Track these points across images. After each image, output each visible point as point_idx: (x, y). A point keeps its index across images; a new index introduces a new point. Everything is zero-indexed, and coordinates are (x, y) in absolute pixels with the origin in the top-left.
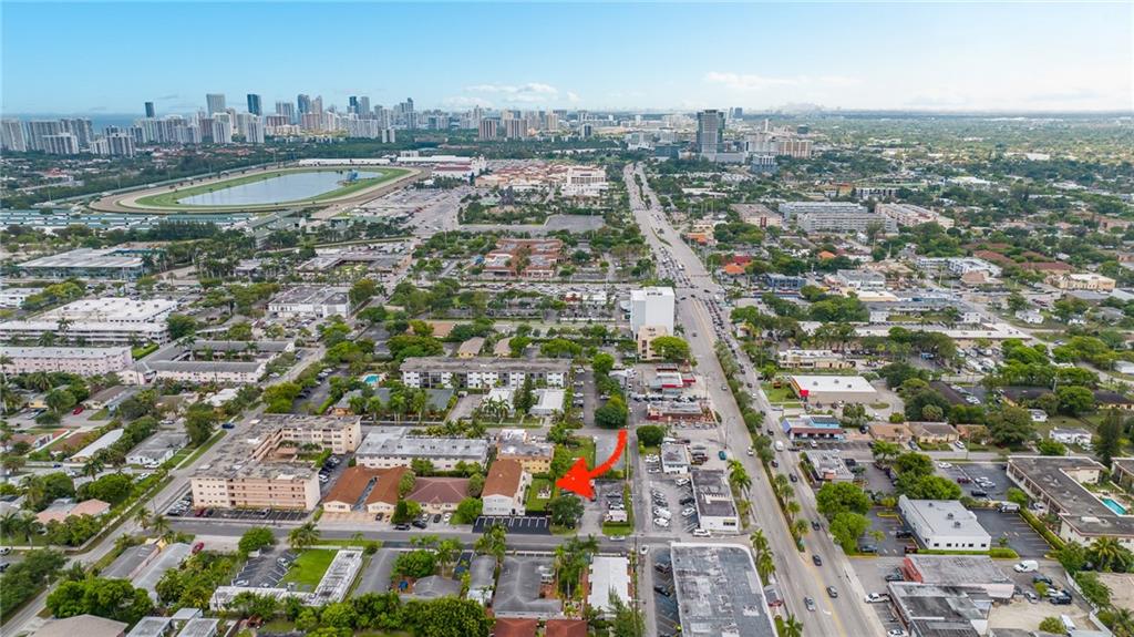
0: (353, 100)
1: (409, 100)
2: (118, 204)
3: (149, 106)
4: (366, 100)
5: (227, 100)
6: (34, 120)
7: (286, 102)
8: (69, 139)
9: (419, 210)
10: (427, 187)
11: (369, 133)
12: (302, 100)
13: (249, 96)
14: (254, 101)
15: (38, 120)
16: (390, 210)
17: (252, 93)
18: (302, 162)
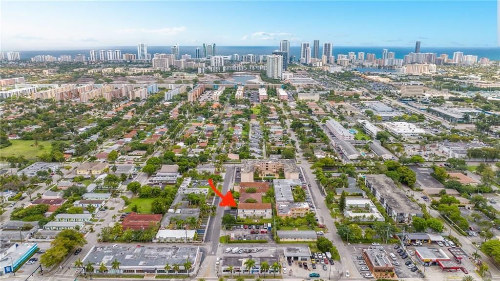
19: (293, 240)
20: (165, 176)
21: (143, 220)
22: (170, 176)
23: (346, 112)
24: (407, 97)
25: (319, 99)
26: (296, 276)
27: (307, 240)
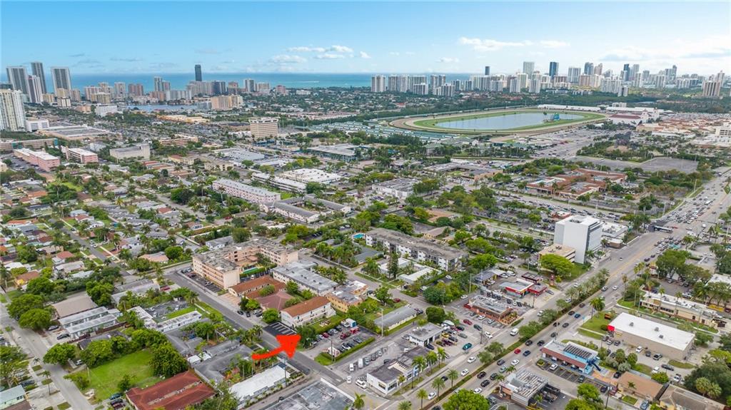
0: (626, 67)
1: (674, 67)
2: (404, 124)
3: (487, 68)
4: (637, 67)
5: (535, 65)
6: (414, 76)
7: (576, 67)
8: (424, 86)
9: (566, 142)
10: (596, 128)
11: (613, 89)
12: (588, 66)
13: (551, 63)
14: (554, 66)
15: (417, 76)
16: (546, 141)
17: (553, 61)
18: (540, 106)
19: (397, 325)
20: (81, 321)
21: (171, 391)
22: (91, 318)
23: (218, 166)
24: (262, 140)
25: (149, 154)
26: (454, 356)
27: (408, 319)
